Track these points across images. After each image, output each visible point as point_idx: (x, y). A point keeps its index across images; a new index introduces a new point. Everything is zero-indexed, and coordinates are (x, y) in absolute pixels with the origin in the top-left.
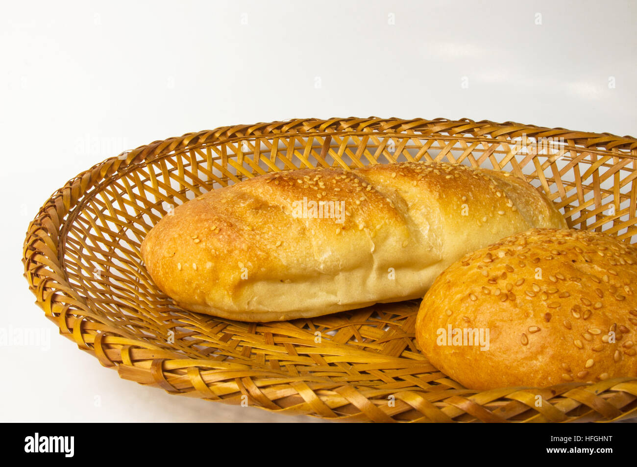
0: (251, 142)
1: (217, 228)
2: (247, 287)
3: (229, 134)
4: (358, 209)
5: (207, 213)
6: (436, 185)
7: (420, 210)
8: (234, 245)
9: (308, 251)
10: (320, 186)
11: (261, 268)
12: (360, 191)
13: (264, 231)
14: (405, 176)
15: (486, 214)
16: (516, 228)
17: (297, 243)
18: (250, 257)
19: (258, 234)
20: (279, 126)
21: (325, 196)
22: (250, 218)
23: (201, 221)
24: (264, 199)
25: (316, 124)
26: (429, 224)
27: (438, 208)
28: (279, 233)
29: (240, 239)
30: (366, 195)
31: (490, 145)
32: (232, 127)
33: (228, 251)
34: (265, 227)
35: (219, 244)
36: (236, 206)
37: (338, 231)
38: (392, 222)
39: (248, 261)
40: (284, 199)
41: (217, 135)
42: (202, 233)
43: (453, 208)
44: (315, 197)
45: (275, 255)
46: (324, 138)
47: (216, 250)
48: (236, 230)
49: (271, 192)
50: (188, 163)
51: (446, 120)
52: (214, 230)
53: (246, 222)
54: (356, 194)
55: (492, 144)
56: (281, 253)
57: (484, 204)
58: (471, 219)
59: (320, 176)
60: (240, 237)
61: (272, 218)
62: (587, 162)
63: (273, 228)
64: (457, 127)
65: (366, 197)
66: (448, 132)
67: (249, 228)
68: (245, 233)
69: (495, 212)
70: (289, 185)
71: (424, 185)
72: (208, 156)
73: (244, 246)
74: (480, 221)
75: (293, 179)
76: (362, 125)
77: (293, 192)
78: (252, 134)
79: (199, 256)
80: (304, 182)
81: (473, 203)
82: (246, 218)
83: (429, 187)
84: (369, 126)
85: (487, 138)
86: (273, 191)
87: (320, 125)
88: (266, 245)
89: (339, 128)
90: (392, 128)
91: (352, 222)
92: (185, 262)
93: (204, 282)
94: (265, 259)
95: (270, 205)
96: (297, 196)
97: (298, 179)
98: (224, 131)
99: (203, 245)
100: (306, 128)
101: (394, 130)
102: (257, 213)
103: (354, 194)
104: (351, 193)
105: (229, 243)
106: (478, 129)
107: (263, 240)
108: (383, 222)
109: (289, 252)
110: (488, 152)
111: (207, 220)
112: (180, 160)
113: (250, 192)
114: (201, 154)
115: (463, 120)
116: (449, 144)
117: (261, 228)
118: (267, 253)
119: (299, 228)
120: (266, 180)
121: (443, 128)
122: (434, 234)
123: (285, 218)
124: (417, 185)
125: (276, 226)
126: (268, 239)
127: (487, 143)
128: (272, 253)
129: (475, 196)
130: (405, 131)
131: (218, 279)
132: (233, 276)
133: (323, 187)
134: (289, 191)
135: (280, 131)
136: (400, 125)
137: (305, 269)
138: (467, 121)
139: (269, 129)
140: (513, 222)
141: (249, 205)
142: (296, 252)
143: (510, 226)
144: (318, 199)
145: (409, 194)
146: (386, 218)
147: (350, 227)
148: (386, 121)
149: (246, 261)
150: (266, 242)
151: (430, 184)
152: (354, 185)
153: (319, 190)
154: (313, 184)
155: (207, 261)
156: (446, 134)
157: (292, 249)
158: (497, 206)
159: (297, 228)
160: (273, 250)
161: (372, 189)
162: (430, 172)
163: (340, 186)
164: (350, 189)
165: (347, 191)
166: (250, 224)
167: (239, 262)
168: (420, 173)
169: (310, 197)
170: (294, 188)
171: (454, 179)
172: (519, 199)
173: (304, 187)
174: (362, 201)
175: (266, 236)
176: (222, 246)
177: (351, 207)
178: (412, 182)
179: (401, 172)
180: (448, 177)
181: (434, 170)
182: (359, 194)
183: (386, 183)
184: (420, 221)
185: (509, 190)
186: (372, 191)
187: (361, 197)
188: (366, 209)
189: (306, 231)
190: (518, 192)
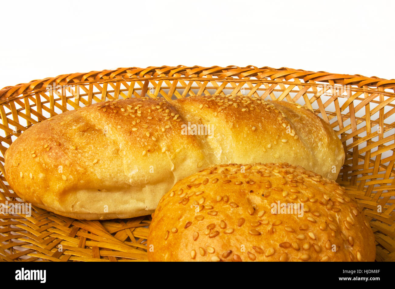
1: (48, 146)
2: (71, 194)
4: (163, 135)
5: (45, 133)
6: (232, 117)
7: (216, 137)
8: (59, 161)
9: (119, 168)
10: (138, 114)
11: (81, 180)
12: (168, 120)
13: (85, 151)
14: (209, 107)
15: (271, 142)
16: (296, 154)
17: (110, 161)
18: (72, 171)
19: (80, 153)
21: (138, 123)
22: (77, 139)
23: (39, 139)
24: (92, 123)
26: (222, 149)
27: (231, 136)
28: (97, 152)
30: (171, 124)
33: (54, 166)
34: (87, 147)
35: (48, 159)
36: (69, 128)
37: (144, 153)
38: (190, 147)
39: (70, 174)
40: (107, 124)
42: (38, 150)
43: (243, 136)
44: (130, 123)
45: (92, 170)
47: (46, 165)
48: (63, 149)
49: (100, 117)
52: (47, 148)
53: (73, 142)
54: (164, 122)
56: (97, 168)
57: (270, 133)
58: (258, 145)
59: (140, 106)
60: (65, 155)
61: (94, 140)
63: (93, 148)
65: (171, 125)
67: (74, 148)
68: (69, 152)
69: (279, 140)
70: (113, 113)
71: (222, 116)
73: (67, 162)
74: (265, 147)
75: (118, 108)
77: (115, 118)
79: (34, 168)
80: (126, 111)
81: (261, 132)
82: (74, 138)
83: (226, 118)
86: (101, 116)
88: (85, 162)
91: (157, 146)
92: (26, 172)
93: (38, 188)
94: (83, 173)
95: (97, 128)
96: (117, 122)
97: (122, 107)
99: (37, 159)
102: (84, 134)
103: (162, 123)
104: (160, 121)
105: (56, 159)
106: (261, 74)
107: (83, 158)
108: (182, 147)
109: (103, 168)
111: (43, 139)
113: (86, 116)
117: (84, 147)
118: (85, 169)
119: (114, 149)
120: (98, 107)
121: (234, 73)
122: (225, 157)
123: (104, 140)
124: (217, 115)
125: (96, 147)
126: (88, 157)
127: (267, 83)
128: (89, 169)
129: (263, 126)
131: (48, 187)
132: (58, 185)
133: (140, 115)
134: (112, 118)
137: (117, 182)
140: (294, 148)
141: (79, 128)
142: (109, 168)
143: (291, 152)
144: (132, 126)
145: (210, 123)
146: (185, 143)
147: (155, 150)
149: (68, 174)
150: (85, 160)
151: (227, 115)
152: (164, 115)
153: (136, 118)
154: (132, 113)
155: (39, 172)
157: (106, 166)
158: (282, 135)
159: (112, 149)
160: (91, 167)
161: (178, 118)
162: (230, 105)
163: (153, 115)
164: (160, 118)
165: (157, 120)
166: (75, 144)
167: (62, 175)
168: (222, 106)
169: (127, 123)
170: (116, 115)
171: (249, 111)
172: (304, 128)
173: (125, 115)
174: (167, 129)
175: (87, 155)
176: (50, 161)
177: (157, 133)
178: (214, 113)
179: (207, 104)
180: (243, 110)
181: (234, 104)
182: (166, 122)
183: (195, 113)
184: (215, 146)
185: (295, 121)
186: (178, 120)
187: (167, 125)
188: (170, 135)
189: (120, 152)
190: (304, 122)
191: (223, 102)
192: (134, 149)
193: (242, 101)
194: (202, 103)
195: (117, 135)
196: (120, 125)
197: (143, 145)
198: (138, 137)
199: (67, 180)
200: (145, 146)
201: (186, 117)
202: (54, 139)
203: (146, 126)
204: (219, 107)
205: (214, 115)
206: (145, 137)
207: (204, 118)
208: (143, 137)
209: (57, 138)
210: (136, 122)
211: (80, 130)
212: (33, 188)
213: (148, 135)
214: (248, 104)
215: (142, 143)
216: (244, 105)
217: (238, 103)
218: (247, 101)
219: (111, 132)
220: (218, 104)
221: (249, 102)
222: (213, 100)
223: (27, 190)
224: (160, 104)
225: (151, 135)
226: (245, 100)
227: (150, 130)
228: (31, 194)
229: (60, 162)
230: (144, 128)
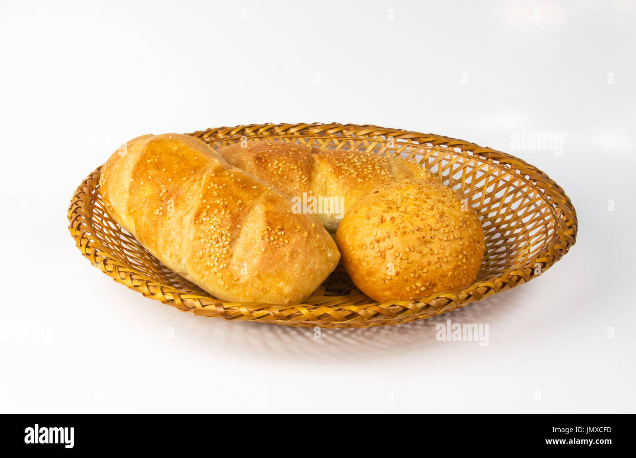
20: (201, 135)
25: (228, 131)
51: (321, 124)
62: (421, 154)
64: (331, 129)
76: (261, 130)
84: (266, 130)
87: (230, 132)
89: (244, 134)
90: (283, 131)
100: (220, 135)
101: (285, 132)
106: (346, 130)
115: (334, 124)
135: (202, 138)
136: (289, 129)
138: (337, 124)
148: (279, 126)
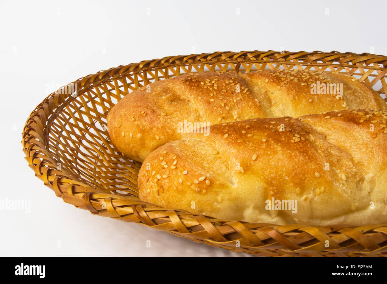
0: (186, 67)
1: (145, 112)
3: (171, 61)
4: (235, 105)
5: (141, 101)
6: (292, 90)
7: (278, 107)
10: (215, 87)
12: (239, 93)
13: (173, 117)
14: (274, 82)
18: (163, 132)
19: (169, 118)
20: (205, 56)
21: (215, 95)
22: (166, 107)
23: (136, 107)
24: (178, 94)
25: (230, 55)
27: (291, 107)
28: (183, 118)
29: (157, 121)
30: (242, 96)
31: (351, 69)
32: (173, 57)
33: (150, 128)
34: (175, 114)
35: (145, 123)
36: (160, 98)
37: (220, 119)
38: (256, 115)
39: (162, 135)
40: (190, 95)
41: (163, 62)
42: (137, 115)
43: (301, 107)
44: (209, 95)
46: (236, 65)
47: (143, 127)
48: (156, 115)
50: (142, 79)
51: (320, 52)
52: (143, 114)
53: (164, 109)
55: (352, 69)
57: (325, 104)
59: (216, 81)
60: (158, 119)
61: (180, 108)
63: (179, 115)
64: (328, 57)
65: (241, 97)
66: (322, 61)
67: (164, 114)
68: (161, 117)
70: (195, 86)
71: (284, 89)
72: (156, 76)
73: (160, 126)
75: (199, 82)
76: (262, 56)
77: (196, 90)
78: (186, 61)
79: (134, 129)
80: (205, 84)
81: (317, 104)
82: (164, 106)
83: (288, 92)
84: (267, 56)
85: (349, 64)
86: (185, 89)
87: (234, 56)
88: (173, 126)
89: (246, 58)
90: (283, 58)
91: (230, 114)
94: (172, 135)
95: (181, 98)
96: (198, 94)
97: (202, 81)
98: (167, 60)
99: (136, 123)
100: (223, 57)
102: (171, 104)
104: (232, 94)
105: (151, 123)
106: (343, 58)
107: (172, 122)
108: (250, 115)
110: (349, 74)
111: (140, 107)
112: (136, 77)
113: (172, 88)
114: (151, 74)
115: (333, 52)
116: (322, 69)
117: (172, 114)
118: (173, 131)
119: (195, 116)
120: (183, 80)
121: (318, 58)
123: (188, 108)
124: (280, 89)
125: (182, 113)
126: (175, 122)
127: (348, 68)
128: (177, 131)
129: (319, 99)
130: (292, 60)
131: (144, 144)
132: (152, 143)
134: (194, 90)
135: (205, 59)
136: (288, 56)
138: (336, 53)
139: (198, 58)
141: (168, 98)
144: (210, 97)
145: (274, 95)
147: (228, 117)
149: (160, 135)
150: (173, 124)
151: (289, 89)
152: (236, 88)
153: (213, 90)
154: (210, 86)
155: (138, 132)
156: (321, 62)
159: (194, 116)
161: (247, 92)
162: (291, 80)
163: (227, 88)
164: (232, 91)
165: (230, 92)
166: (165, 111)
167: (156, 136)
168: (284, 81)
169: (206, 95)
170: (197, 88)
171: (307, 86)
172: (355, 100)
173: (204, 88)
174: (238, 100)
175: (174, 120)
176: (146, 125)
177: (230, 104)
178: (277, 87)
179: (272, 79)
180: (303, 84)
181: (295, 79)
182: (237, 95)
183: (261, 86)
184: (277, 114)
185: (349, 93)
186: (247, 93)
187: (239, 97)
188: (240, 105)
189: (200, 118)
190: (356, 94)
191: (285, 78)
192: (212, 116)
193: (303, 76)
194: (268, 78)
195: (198, 104)
196: (200, 96)
197: (219, 113)
198: (215, 106)
199: (159, 139)
200: (220, 114)
201: (254, 89)
202: (149, 106)
203: (221, 97)
204: (282, 81)
205: (277, 88)
206: (220, 106)
207: (269, 91)
208: (219, 107)
209: (151, 106)
210: (213, 94)
211: (168, 100)
212: (132, 145)
213: (223, 105)
214: (307, 79)
215: (218, 112)
216: (304, 80)
217: (298, 78)
218: (307, 76)
219: (193, 102)
220: (281, 79)
221: (308, 77)
222: (278, 75)
223: (127, 146)
224: (233, 78)
225: (226, 105)
226: (305, 75)
227: (225, 101)
228: (130, 149)
229: (154, 125)
230: (220, 99)
